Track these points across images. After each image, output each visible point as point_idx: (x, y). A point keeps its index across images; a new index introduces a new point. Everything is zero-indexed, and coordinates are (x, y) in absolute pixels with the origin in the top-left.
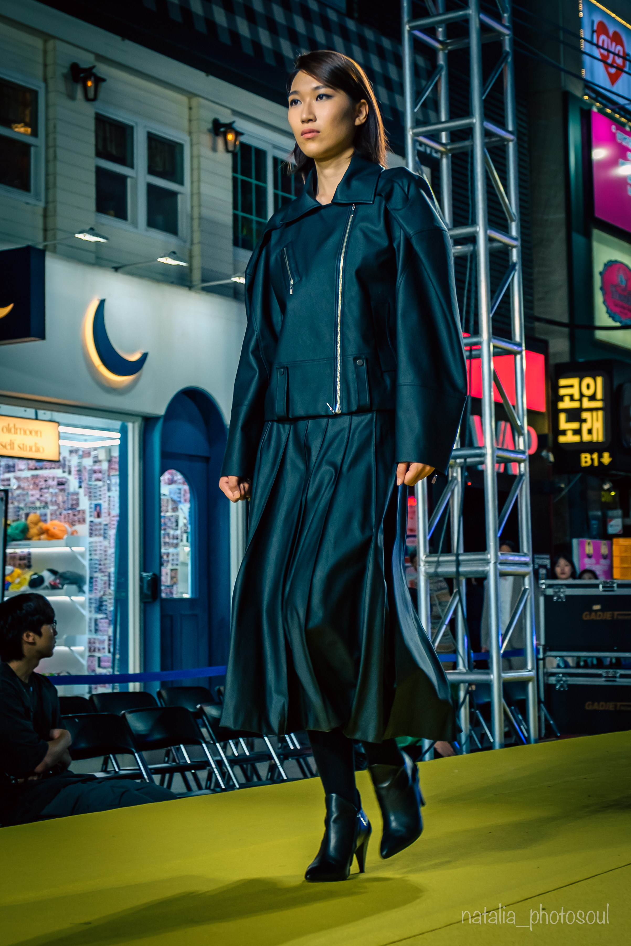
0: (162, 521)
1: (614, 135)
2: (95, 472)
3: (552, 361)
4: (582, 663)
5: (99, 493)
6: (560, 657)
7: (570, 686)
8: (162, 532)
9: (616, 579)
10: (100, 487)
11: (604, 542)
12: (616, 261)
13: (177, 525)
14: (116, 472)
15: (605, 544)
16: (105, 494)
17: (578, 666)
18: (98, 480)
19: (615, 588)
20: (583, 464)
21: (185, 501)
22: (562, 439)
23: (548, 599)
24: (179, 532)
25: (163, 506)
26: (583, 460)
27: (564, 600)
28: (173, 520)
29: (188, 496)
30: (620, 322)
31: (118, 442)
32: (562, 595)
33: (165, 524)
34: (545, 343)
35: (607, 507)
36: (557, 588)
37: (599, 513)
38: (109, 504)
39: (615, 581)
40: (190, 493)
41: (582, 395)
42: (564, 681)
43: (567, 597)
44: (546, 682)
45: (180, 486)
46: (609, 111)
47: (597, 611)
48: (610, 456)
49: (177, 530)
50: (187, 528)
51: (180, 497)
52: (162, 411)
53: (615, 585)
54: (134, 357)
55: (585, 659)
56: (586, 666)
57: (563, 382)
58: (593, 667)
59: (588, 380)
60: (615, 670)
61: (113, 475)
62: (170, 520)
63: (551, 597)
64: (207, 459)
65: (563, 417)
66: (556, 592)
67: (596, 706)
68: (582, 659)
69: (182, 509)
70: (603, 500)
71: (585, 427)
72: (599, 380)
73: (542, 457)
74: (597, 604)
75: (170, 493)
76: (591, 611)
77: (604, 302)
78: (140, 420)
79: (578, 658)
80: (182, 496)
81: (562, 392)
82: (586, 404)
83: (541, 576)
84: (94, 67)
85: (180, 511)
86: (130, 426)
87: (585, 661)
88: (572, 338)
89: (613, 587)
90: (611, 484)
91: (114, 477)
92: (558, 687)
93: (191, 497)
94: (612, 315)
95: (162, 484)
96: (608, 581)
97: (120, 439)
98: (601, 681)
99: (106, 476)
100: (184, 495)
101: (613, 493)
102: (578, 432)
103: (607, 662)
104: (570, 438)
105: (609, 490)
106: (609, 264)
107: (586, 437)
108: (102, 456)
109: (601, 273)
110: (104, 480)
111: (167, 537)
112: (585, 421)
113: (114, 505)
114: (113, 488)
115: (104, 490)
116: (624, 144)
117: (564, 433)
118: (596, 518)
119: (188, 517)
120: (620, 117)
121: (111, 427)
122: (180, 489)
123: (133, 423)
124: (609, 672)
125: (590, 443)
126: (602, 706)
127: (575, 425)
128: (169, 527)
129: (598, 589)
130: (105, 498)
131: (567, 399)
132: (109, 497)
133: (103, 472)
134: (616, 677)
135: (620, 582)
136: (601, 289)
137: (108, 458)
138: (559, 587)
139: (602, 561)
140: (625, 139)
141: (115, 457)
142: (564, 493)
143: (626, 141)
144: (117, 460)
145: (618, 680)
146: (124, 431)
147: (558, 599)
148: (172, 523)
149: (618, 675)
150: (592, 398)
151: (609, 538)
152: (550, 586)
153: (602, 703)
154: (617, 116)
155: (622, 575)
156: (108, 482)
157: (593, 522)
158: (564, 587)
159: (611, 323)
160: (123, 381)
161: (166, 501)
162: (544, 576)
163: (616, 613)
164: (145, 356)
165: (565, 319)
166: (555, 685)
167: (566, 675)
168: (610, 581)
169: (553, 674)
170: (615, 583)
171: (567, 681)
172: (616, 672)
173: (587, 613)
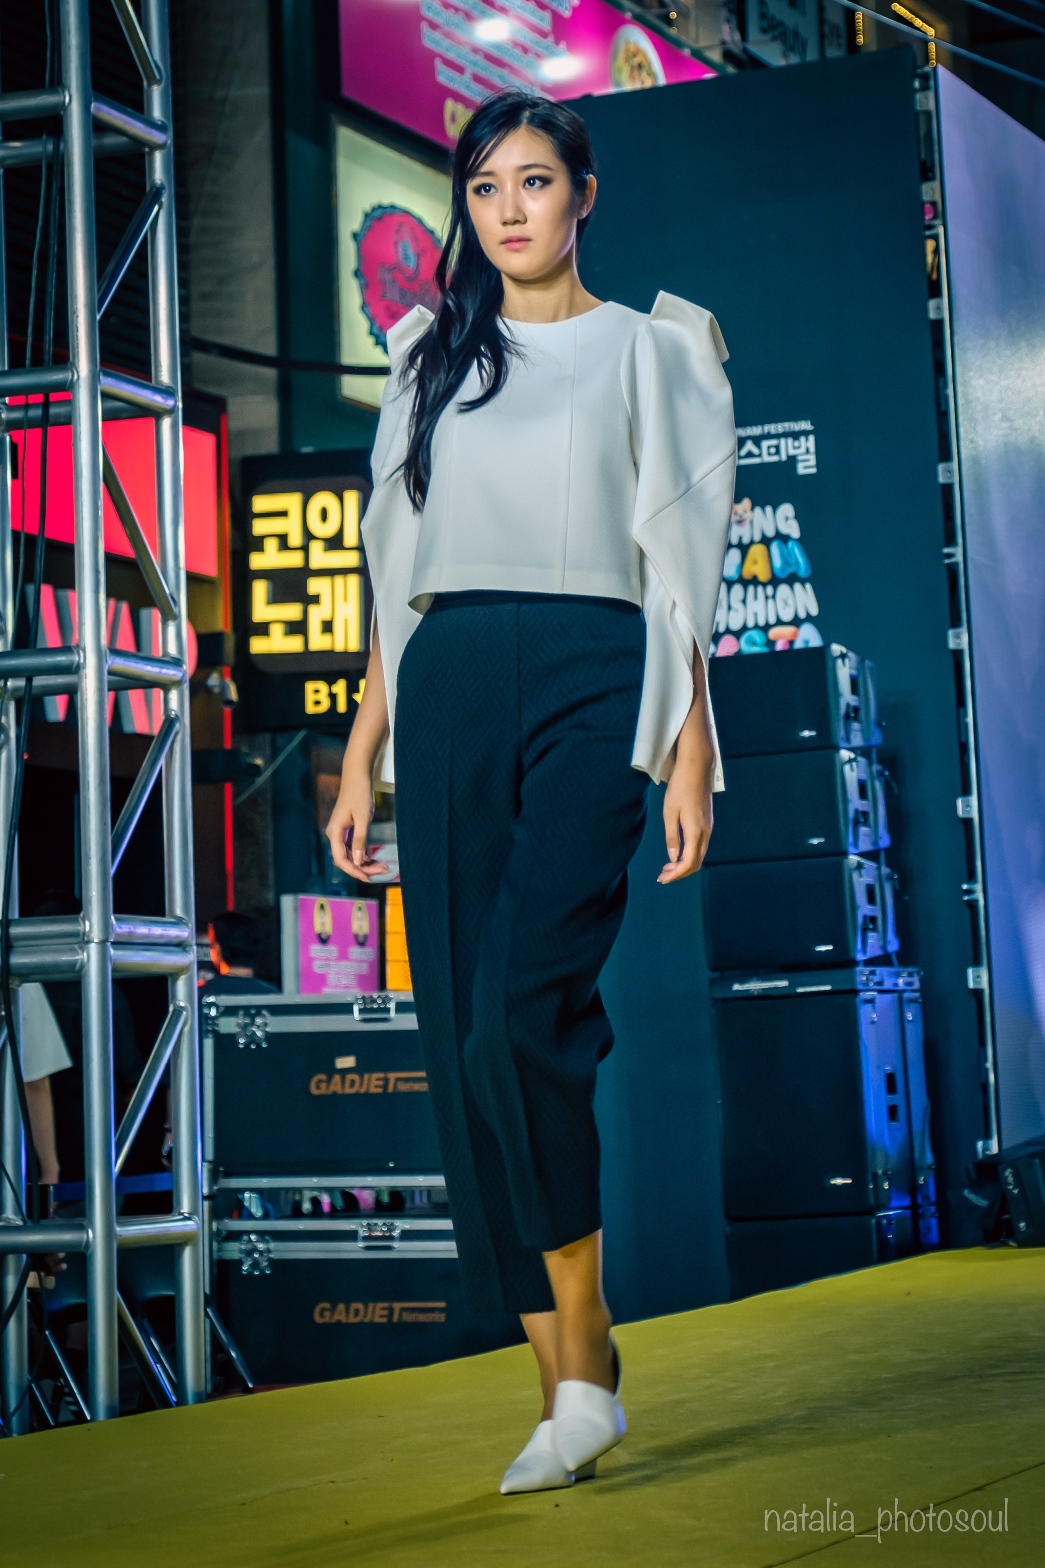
4: (307, 1206)
6: (252, 1190)
7: (277, 1264)
9: (392, 992)
11: (359, 903)
12: (393, 208)
15: (363, 908)
17: (297, 1213)
19: (392, 1014)
20: (311, 708)
22: (259, 645)
23: (224, 1043)
26: (310, 697)
27: (265, 1045)
32: (259, 1034)
34: (219, 406)
36: (245, 1016)
39: (391, 995)
41: (308, 536)
42: (261, 1253)
43: (271, 1037)
44: (216, 1255)
47: (345, 1072)
53: (392, 1006)
55: (316, 1193)
56: (317, 1212)
57: (261, 503)
58: (334, 1213)
59: (324, 499)
60: (388, 1221)
63: (232, 1037)
65: (260, 590)
66: (244, 1027)
67: (341, 1314)
68: (308, 1195)
71: (317, 615)
72: (352, 498)
73: (209, 689)
74: (345, 1054)
76: (331, 1071)
77: (364, 307)
79: (299, 1190)
81: (260, 527)
82: (320, 557)
87: (315, 1202)
88: (285, 393)
89: (387, 1010)
92: (245, 1267)
94: (383, 338)
96: (375, 995)
98: (354, 1250)
102: (298, 628)
103: (367, 1198)
104: (278, 643)
106: (378, 213)
107: (319, 641)
109: (356, 237)
112: (315, 599)
117: (263, 629)
124: (376, 1224)
125: (329, 654)
126: (357, 1312)
127: (292, 611)
129: (349, 1017)
131: (271, 545)
134: (391, 1238)
135: (403, 998)
136: (357, 274)
138: (252, 1011)
139: (355, 952)
142: (261, 780)
145: (396, 1244)
147: (247, 1045)
149: (396, 1233)
150: (334, 543)
152: (230, 1011)
153: (354, 1306)
158: (264, 1012)
159: (378, 357)
163: (392, 1076)
165: (269, 347)
166: (240, 1263)
167: (267, 1238)
168: (379, 997)
169: (235, 1236)
170: (390, 1000)
171: (269, 1251)
172: (392, 1224)
173: (323, 1077)
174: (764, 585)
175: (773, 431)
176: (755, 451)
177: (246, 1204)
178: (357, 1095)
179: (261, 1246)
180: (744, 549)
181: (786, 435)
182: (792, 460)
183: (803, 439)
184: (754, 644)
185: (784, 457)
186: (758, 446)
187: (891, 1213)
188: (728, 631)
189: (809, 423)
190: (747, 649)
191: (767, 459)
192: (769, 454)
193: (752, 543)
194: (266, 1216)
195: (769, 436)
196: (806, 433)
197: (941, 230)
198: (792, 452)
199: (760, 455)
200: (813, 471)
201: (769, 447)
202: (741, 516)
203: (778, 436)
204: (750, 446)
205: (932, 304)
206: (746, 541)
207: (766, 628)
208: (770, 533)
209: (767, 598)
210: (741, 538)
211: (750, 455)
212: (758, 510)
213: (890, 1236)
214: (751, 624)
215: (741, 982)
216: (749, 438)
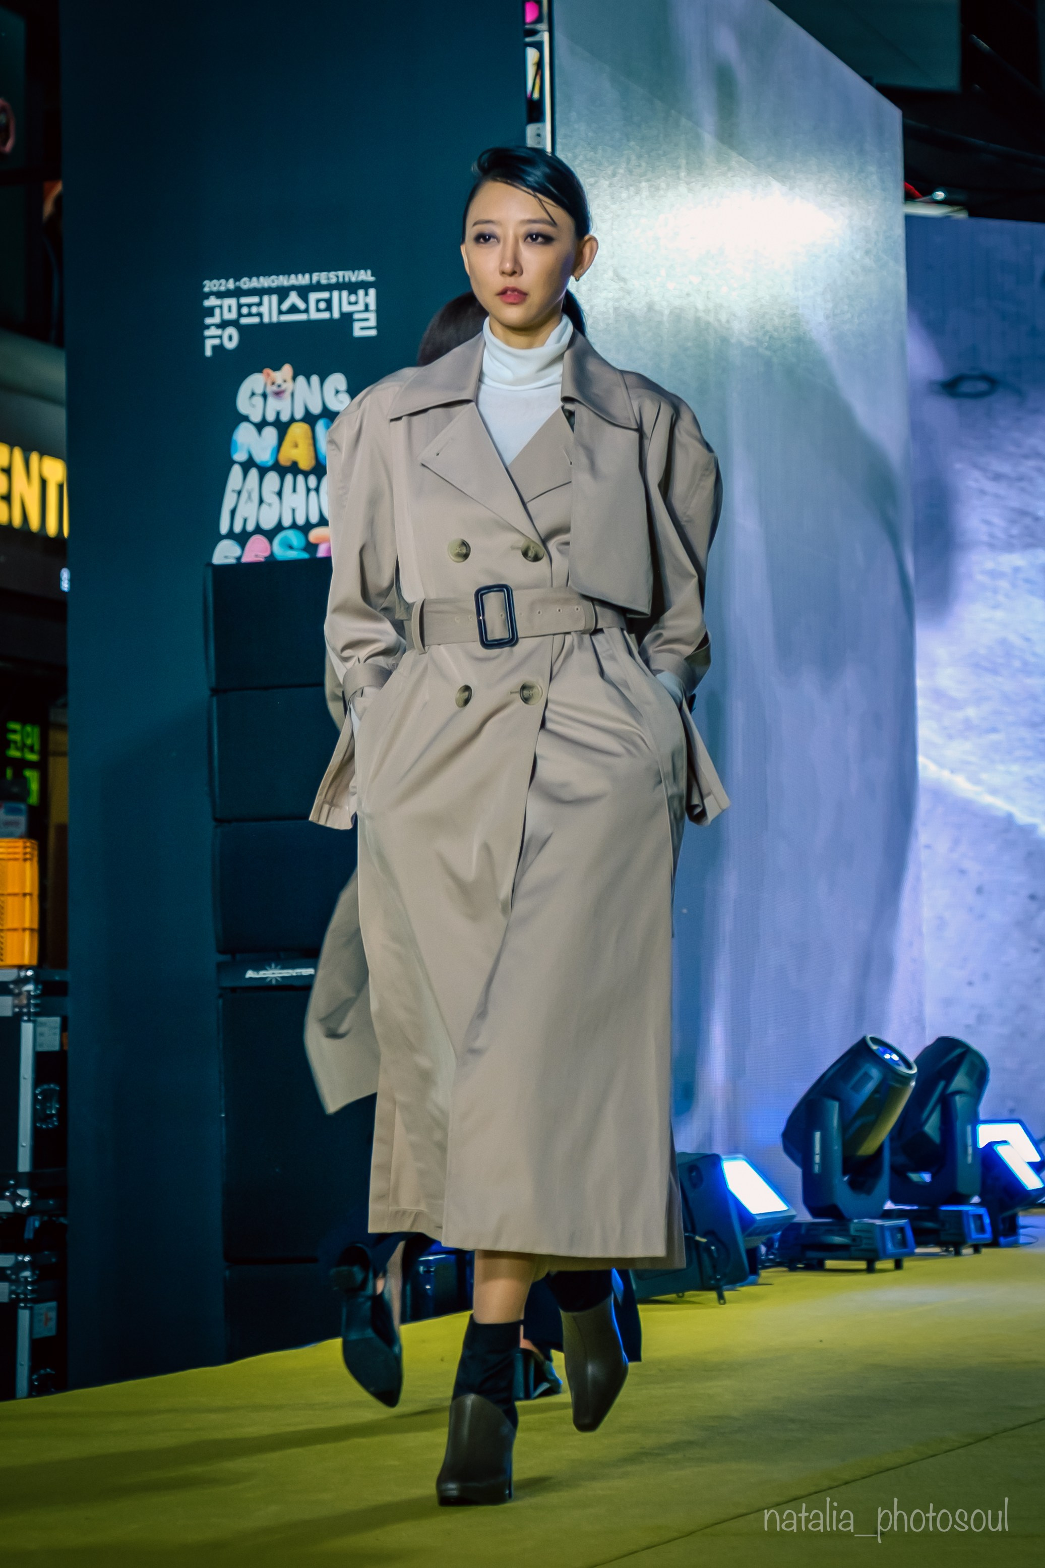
174: (306, 474)
175: (324, 281)
176: (301, 305)
180: (282, 428)
181: (339, 286)
182: (347, 319)
183: (361, 292)
184: (291, 547)
185: (336, 315)
186: (306, 300)
187: (431, 1258)
188: (258, 530)
189: (369, 272)
190: (281, 553)
191: (314, 315)
192: (318, 310)
193: (293, 420)
195: (319, 287)
196: (365, 285)
197: (546, 37)
198: (347, 308)
199: (306, 311)
200: (373, 333)
201: (318, 301)
202: (279, 386)
203: (329, 288)
204: (294, 298)
205: (531, 130)
206: (285, 418)
207: (307, 528)
208: (316, 409)
209: (308, 490)
210: (278, 414)
211: (294, 309)
212: (301, 379)
213: (428, 1287)
214: (287, 522)
215: (257, 969)
216: (293, 288)
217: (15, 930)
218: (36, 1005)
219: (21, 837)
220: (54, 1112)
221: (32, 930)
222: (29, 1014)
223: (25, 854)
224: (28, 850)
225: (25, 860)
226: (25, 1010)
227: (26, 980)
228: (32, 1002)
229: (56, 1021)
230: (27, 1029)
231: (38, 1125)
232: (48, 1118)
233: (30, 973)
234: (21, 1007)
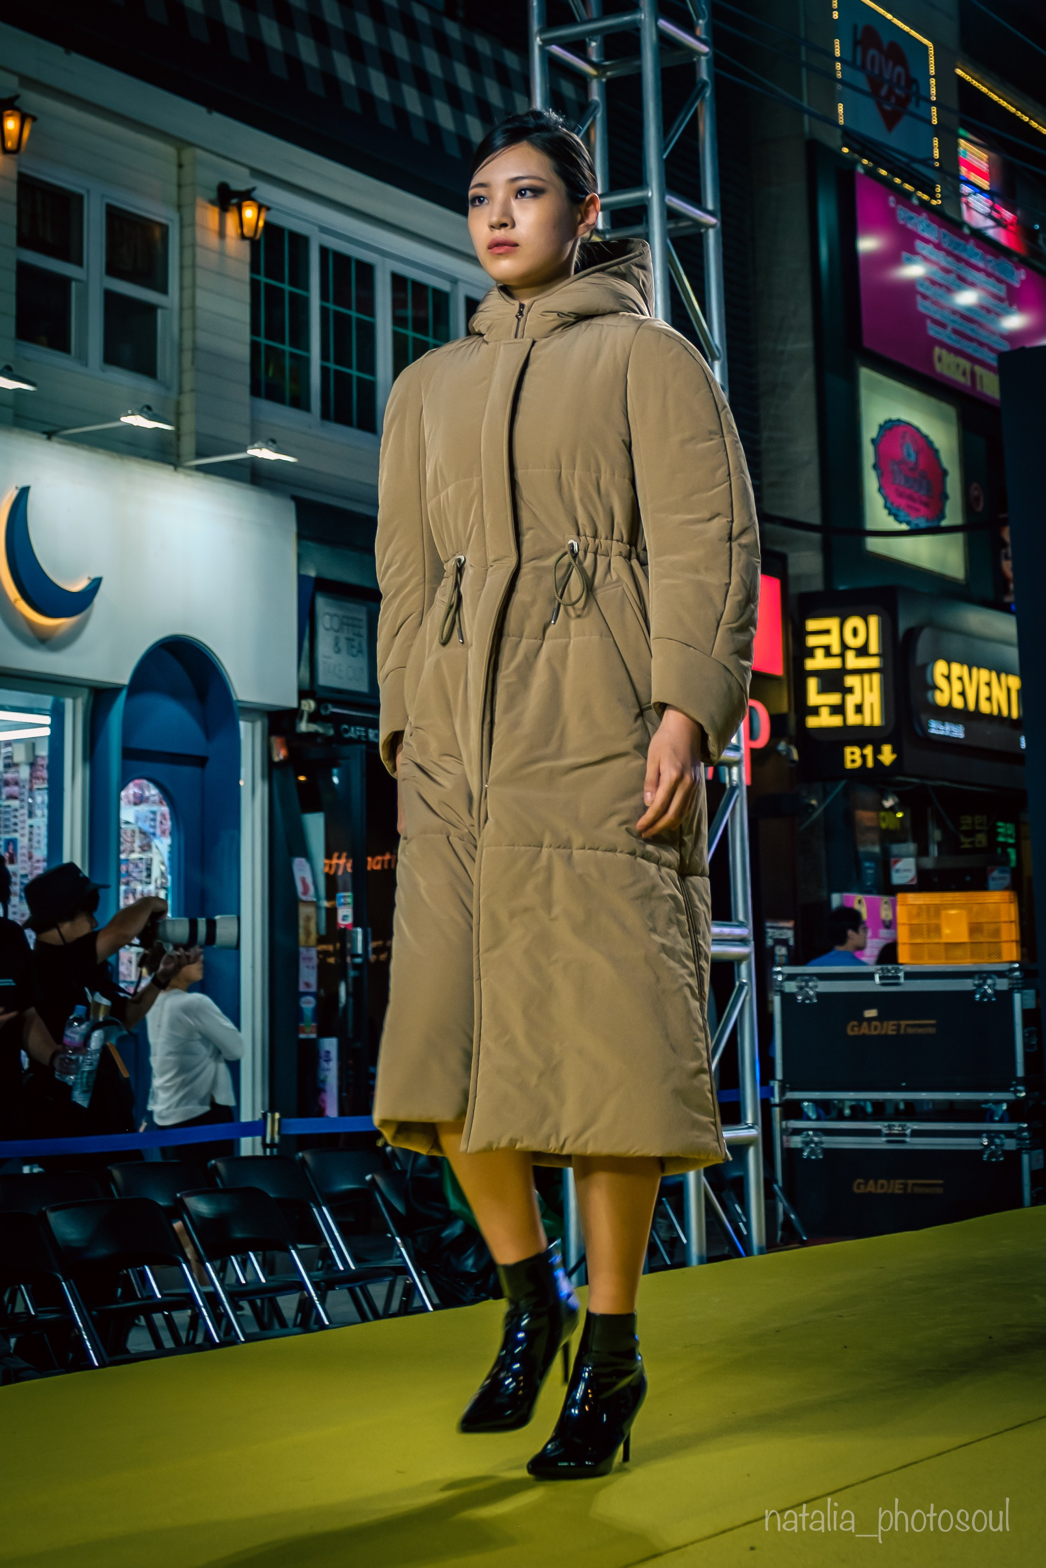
0: (123, 868)
1: (893, 211)
2: (7, 783)
3: (793, 590)
4: (847, 1112)
5: (13, 820)
6: (808, 1100)
7: (826, 1151)
8: (123, 888)
9: (902, 964)
10: (16, 810)
11: (883, 899)
12: (899, 420)
13: (149, 876)
14: (44, 783)
15: (886, 903)
16: (24, 822)
17: (841, 1117)
18: (11, 797)
19: (902, 980)
20: (849, 765)
21: (163, 832)
22: (812, 722)
23: (788, 999)
24: (152, 887)
25: (126, 841)
26: (848, 757)
27: (815, 1001)
28: (143, 866)
29: (168, 824)
30: (908, 523)
31: (47, 732)
32: (811, 993)
33: (128, 873)
34: (782, 559)
35: (889, 837)
36: (802, 981)
37: (877, 849)
38: (30, 840)
40: (172, 819)
41: (845, 647)
42: (816, 1144)
43: (819, 995)
44: (785, 1145)
45: (155, 808)
46: (884, 172)
47: (871, 1020)
48: (894, 751)
49: (149, 883)
50: (166, 879)
51: (154, 827)
52: (124, 678)
54: (78, 586)
56: (854, 1117)
57: (812, 625)
58: (865, 1117)
59: (854, 622)
60: (903, 1123)
61: (39, 789)
62: (137, 866)
63: (793, 995)
64: (201, 761)
65: (812, 684)
66: (801, 988)
67: (871, 1187)
69: (157, 847)
70: (884, 825)
71: (851, 701)
72: (874, 621)
73: (778, 753)
74: (870, 1007)
75: (137, 819)
76: (862, 1019)
77: (880, 490)
78: (86, 692)
79: (842, 1101)
80: (158, 823)
81: (812, 641)
82: (853, 661)
83: (777, 959)
84: (17, 97)
85: (154, 850)
86: (69, 703)
87: (852, 1108)
88: (827, 550)
89: (898, 978)
90: (897, 800)
91: (41, 792)
92: (805, 1154)
93: (173, 825)
94: (894, 511)
95: (123, 803)
97: (50, 726)
98: (878, 1143)
99: (26, 791)
100: (161, 823)
101: (900, 815)
102: (838, 710)
104: (825, 720)
105: (893, 810)
106: (889, 425)
107: (853, 719)
108: (20, 756)
109: (873, 441)
110: (22, 797)
111: (131, 896)
112: (850, 690)
113: (39, 842)
114: (39, 812)
115: (23, 815)
116: (910, 226)
117: (815, 711)
118: (871, 857)
119: (167, 862)
120: (903, 183)
121: (35, 705)
122: (154, 813)
123: (74, 699)
124: (895, 1125)
125: (860, 728)
126: (883, 1186)
127: (834, 699)
128: (136, 879)
129: (873, 982)
130: (23, 828)
131: (820, 653)
132: (31, 826)
133: (21, 784)
134: (904, 1135)
135: (908, 969)
136: (875, 467)
137: (31, 760)
138: (807, 978)
139: (882, 932)
140: (912, 218)
141: (43, 758)
142: (816, 815)
143: (913, 221)
144: (45, 762)
145: (908, 1139)
146: (57, 714)
147: (803, 1000)
148: (141, 872)
149: (908, 1132)
150: (862, 652)
151: (891, 890)
152: (790, 977)
153: (881, 1182)
154: (898, 181)
155: (913, 956)
156: (30, 801)
157: (867, 864)
158: (814, 978)
159: (891, 524)
160: (57, 627)
161: (129, 834)
162: (784, 960)
163: (903, 1023)
164: (96, 583)
165: (815, 519)
166: (801, 1150)
167: (819, 1133)
168: (893, 968)
169: (797, 1132)
170: (901, 970)
171: (821, 1143)
172: (905, 1125)
173: (855, 1023)
177: (806, 1110)
178: (879, 1036)
179: (816, 1139)
194: (818, 1119)
217: (1007, 942)
218: (1021, 984)
219: (1006, 889)
220: (1034, 1042)
221: (1017, 942)
222: (1018, 989)
223: (1011, 899)
224: (1012, 897)
225: (1011, 902)
226: (1015, 986)
227: (1015, 970)
228: (1020, 981)
229: (1032, 992)
230: (1017, 997)
231: (1028, 1050)
232: (1032, 1046)
233: (1017, 965)
234: (1013, 984)
